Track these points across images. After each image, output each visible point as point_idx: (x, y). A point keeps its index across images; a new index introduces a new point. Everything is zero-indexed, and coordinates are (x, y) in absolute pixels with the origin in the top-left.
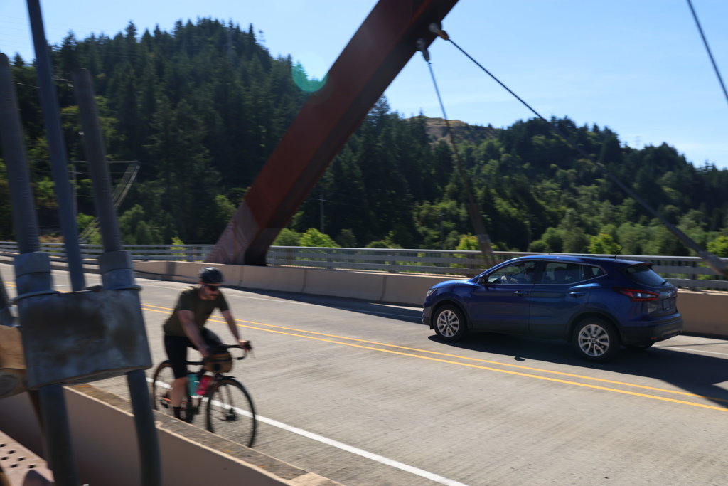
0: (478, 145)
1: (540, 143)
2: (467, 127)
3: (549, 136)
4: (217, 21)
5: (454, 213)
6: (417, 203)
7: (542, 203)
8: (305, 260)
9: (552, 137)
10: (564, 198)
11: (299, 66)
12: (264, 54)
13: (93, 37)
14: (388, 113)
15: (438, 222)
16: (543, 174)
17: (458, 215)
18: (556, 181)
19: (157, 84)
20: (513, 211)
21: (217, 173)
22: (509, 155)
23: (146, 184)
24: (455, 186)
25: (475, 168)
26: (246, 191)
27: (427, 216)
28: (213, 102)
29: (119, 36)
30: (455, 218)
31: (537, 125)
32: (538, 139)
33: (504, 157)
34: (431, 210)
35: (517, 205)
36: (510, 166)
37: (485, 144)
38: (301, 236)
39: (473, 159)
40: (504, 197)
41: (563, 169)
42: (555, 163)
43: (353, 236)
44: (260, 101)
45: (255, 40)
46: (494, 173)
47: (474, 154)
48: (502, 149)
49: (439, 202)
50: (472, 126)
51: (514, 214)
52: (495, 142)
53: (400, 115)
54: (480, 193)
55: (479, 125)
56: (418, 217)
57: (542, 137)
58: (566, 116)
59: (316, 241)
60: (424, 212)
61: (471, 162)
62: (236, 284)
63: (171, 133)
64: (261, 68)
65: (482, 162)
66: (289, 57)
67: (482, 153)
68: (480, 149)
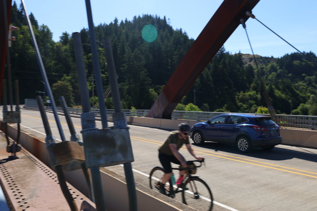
0: (266, 66)
1: (297, 64)
2: (261, 57)
3: (302, 61)
4: (150, 15)
5: (255, 97)
6: (237, 92)
7: (298, 92)
8: (187, 117)
9: (303, 61)
10: (309, 90)
11: (185, 33)
12: (170, 28)
13: (101, 25)
14: (225, 52)
15: (247, 101)
16: (298, 79)
17: (256, 98)
18: (305, 82)
19: (126, 43)
20: (283, 96)
21: (150, 79)
22: (282, 70)
23: (121, 84)
24: (255, 84)
25: (265, 76)
26: (162, 87)
27: (242, 98)
28: (148, 49)
29: (111, 24)
30: (256, 99)
31: (296, 56)
32: (296, 62)
33: (279, 71)
34: (244, 95)
35: (285, 93)
36: (282, 75)
37: (270, 65)
38: (185, 106)
39: (264, 72)
40: (279, 89)
41: (308, 76)
42: (304, 74)
43: (208, 107)
44: (168, 49)
45: (166, 23)
46: (274, 78)
47: (264, 70)
48: (278, 68)
49: (248, 91)
50: (264, 57)
51: (284, 97)
52: (275, 64)
53: (230, 53)
54: (267, 87)
55: (267, 57)
56: (238, 98)
57: (298, 62)
58: (311, 51)
59: (192, 108)
60: (241, 96)
61: (263, 74)
62: (159, 127)
63: (131, 63)
64: (169, 34)
65: (268, 73)
66: (181, 29)
67: (268, 69)
68: (267, 67)
